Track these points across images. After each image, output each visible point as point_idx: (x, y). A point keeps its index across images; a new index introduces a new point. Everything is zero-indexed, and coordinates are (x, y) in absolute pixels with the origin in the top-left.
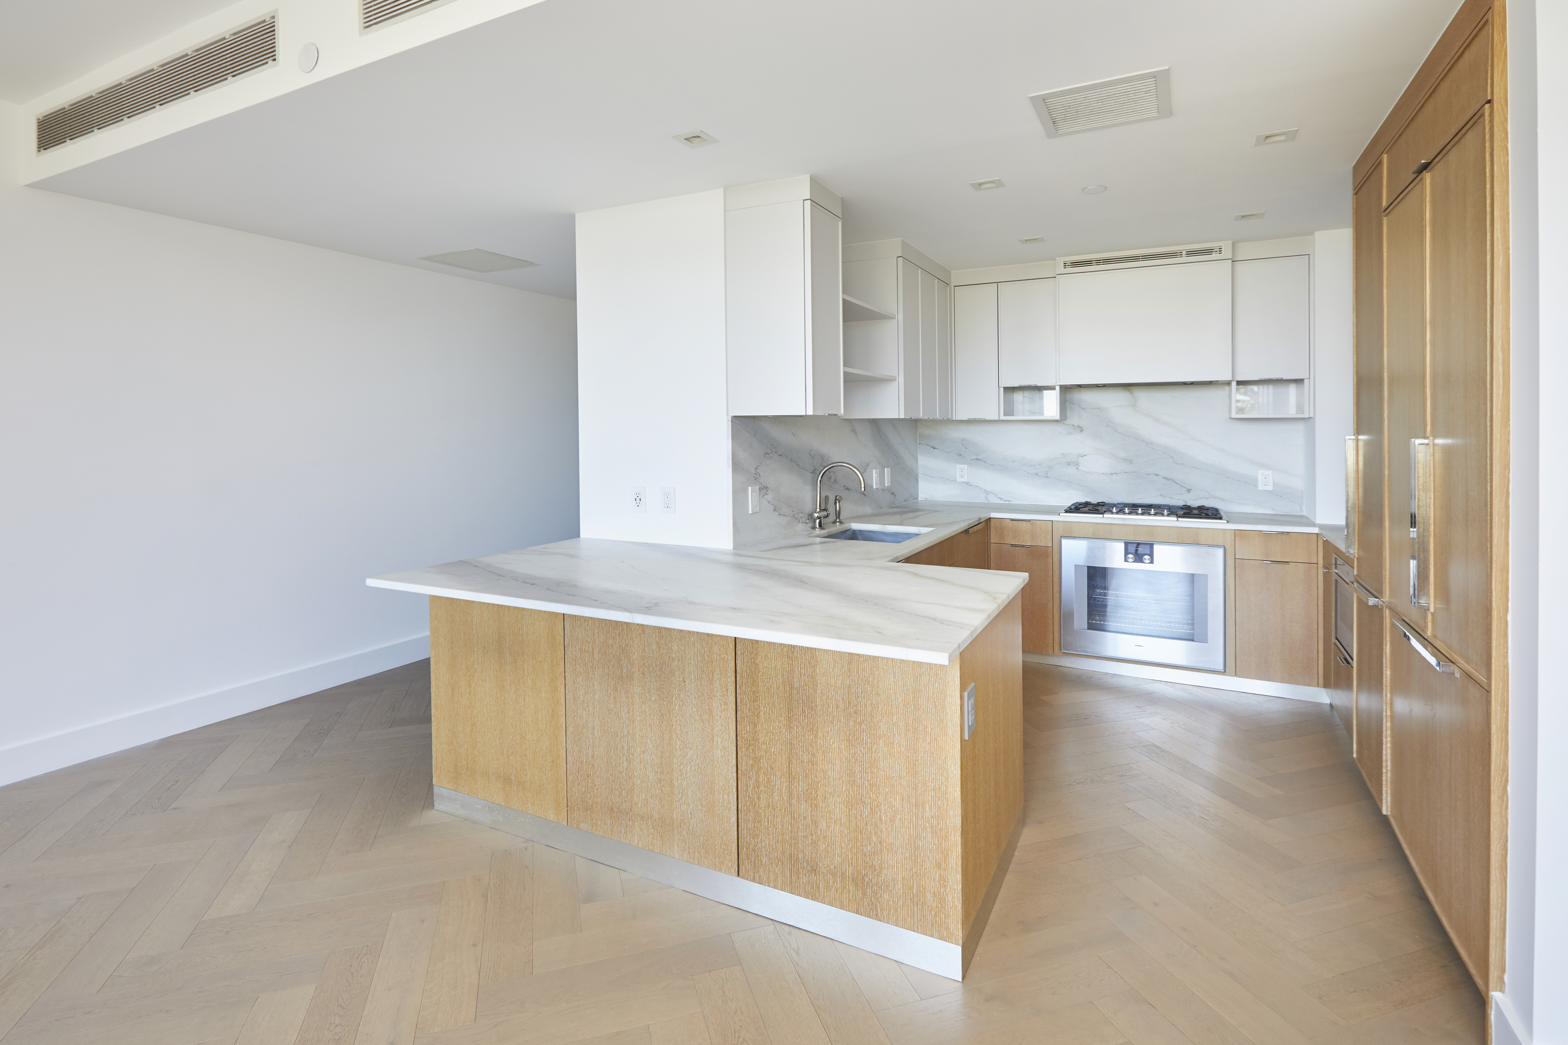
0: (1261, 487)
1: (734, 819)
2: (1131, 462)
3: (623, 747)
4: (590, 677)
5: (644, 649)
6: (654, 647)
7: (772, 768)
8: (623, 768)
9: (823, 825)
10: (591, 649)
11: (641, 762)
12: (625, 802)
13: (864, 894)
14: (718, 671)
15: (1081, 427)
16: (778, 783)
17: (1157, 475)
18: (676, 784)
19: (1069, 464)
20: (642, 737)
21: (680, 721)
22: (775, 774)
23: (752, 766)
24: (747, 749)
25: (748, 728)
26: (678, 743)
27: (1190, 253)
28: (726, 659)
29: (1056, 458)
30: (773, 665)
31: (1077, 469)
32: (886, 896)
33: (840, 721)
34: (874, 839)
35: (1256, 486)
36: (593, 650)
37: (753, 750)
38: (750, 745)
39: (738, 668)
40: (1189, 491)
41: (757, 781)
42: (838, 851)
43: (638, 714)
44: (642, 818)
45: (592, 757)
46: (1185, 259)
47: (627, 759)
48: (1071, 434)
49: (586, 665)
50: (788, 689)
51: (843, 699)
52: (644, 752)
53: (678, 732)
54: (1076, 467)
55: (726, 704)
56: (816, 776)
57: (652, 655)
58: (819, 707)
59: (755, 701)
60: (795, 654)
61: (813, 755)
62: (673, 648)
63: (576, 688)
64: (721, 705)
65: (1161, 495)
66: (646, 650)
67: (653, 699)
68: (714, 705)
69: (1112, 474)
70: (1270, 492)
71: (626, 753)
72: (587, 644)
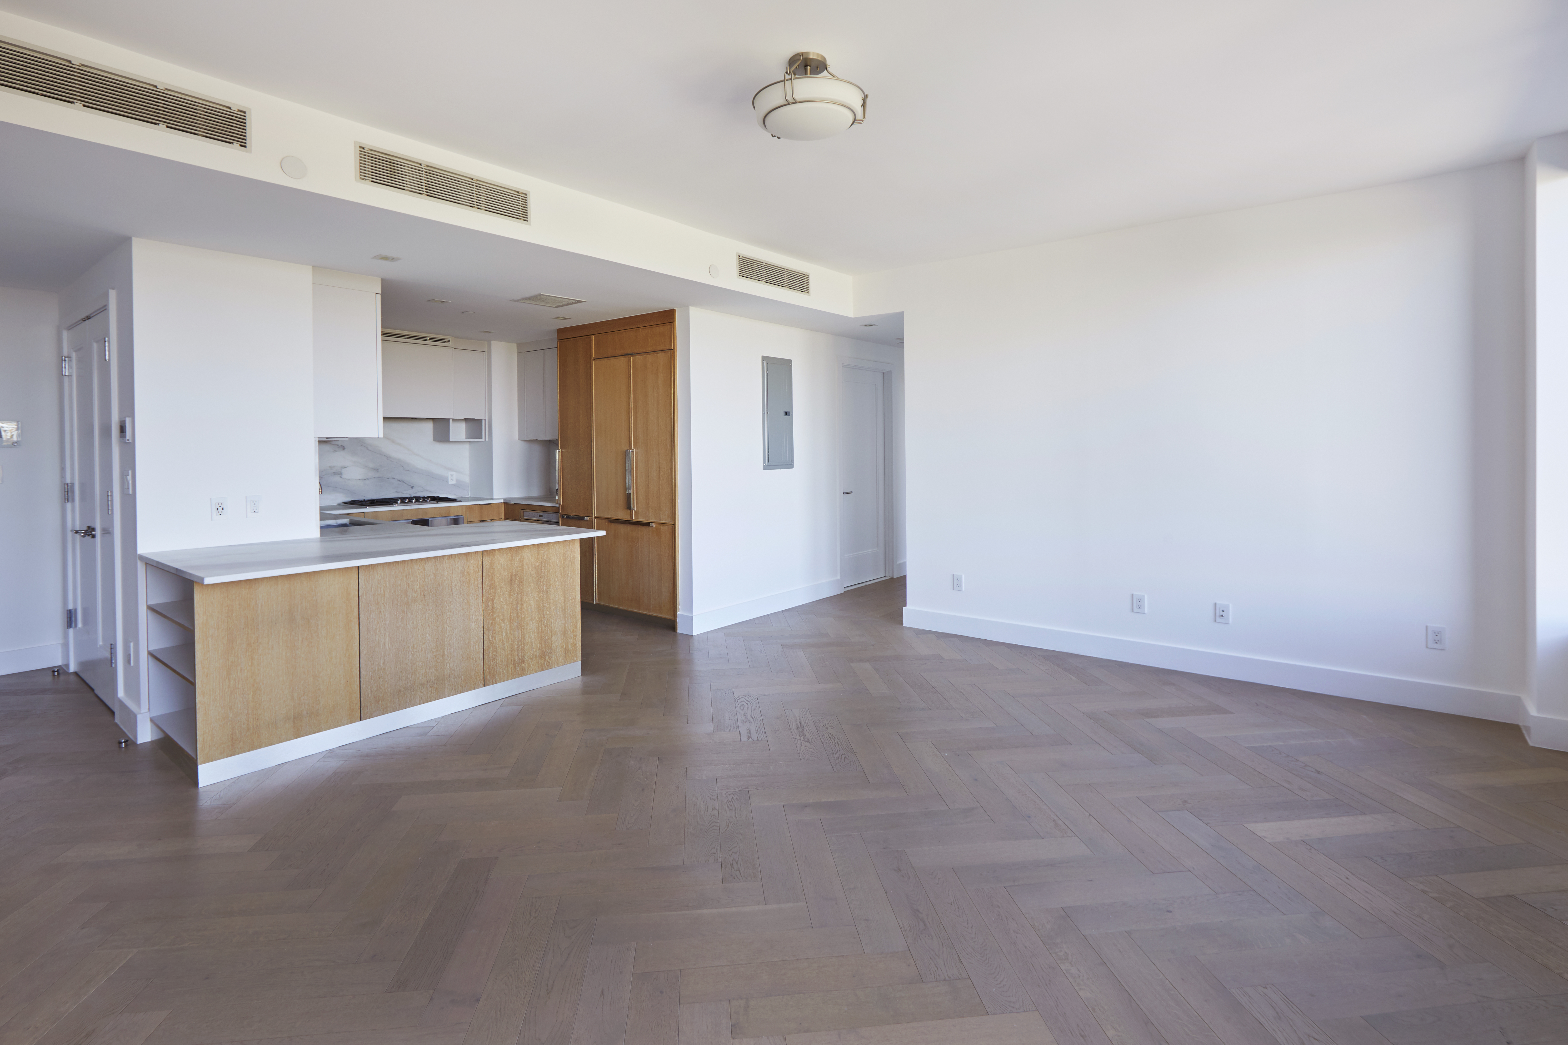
0: (450, 482)
1: (482, 657)
2: (377, 470)
3: (409, 647)
4: (382, 610)
5: (425, 580)
6: (432, 577)
7: (502, 620)
8: (408, 660)
9: (527, 637)
10: (383, 592)
11: (422, 651)
12: (410, 681)
13: (545, 660)
14: (473, 579)
15: (343, 447)
16: (505, 626)
17: (393, 478)
18: (446, 653)
19: (335, 474)
20: (423, 635)
21: (449, 615)
22: (504, 623)
23: (492, 623)
24: (489, 616)
25: (489, 604)
26: (448, 628)
27: (432, 339)
28: (477, 571)
29: (325, 470)
30: (502, 566)
31: (341, 477)
32: (553, 656)
33: (534, 584)
34: (549, 632)
35: (448, 482)
36: (384, 592)
37: (492, 615)
38: (490, 613)
39: (484, 574)
40: (412, 488)
41: (494, 630)
42: (534, 646)
43: (420, 622)
44: (423, 685)
45: (384, 663)
46: (428, 342)
47: (412, 653)
48: (336, 451)
49: (378, 604)
50: (510, 576)
51: (535, 573)
52: (424, 644)
53: (448, 622)
54: (340, 476)
55: (477, 595)
56: (524, 615)
57: (430, 582)
58: (525, 580)
59: (493, 588)
60: (514, 558)
61: (522, 605)
62: (445, 574)
63: (370, 622)
64: (474, 597)
65: (396, 492)
66: (426, 580)
67: (431, 608)
68: (470, 598)
69: (365, 480)
70: (454, 485)
71: (411, 650)
72: (379, 590)
